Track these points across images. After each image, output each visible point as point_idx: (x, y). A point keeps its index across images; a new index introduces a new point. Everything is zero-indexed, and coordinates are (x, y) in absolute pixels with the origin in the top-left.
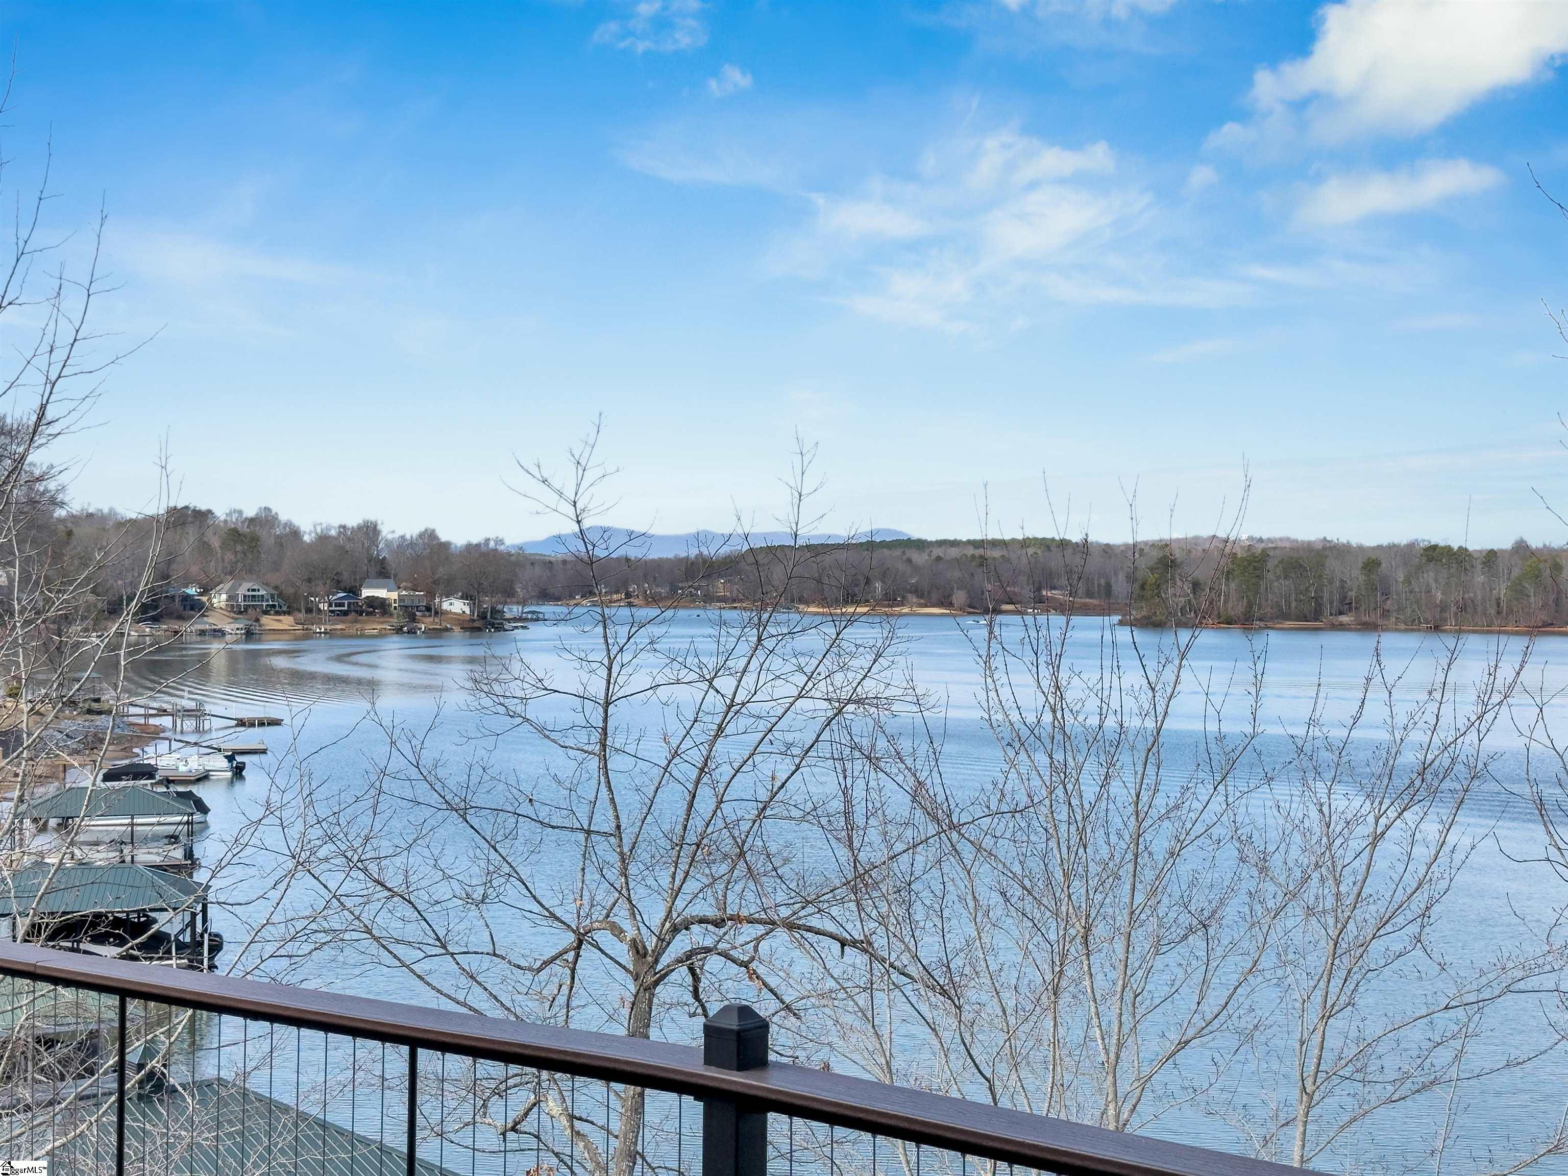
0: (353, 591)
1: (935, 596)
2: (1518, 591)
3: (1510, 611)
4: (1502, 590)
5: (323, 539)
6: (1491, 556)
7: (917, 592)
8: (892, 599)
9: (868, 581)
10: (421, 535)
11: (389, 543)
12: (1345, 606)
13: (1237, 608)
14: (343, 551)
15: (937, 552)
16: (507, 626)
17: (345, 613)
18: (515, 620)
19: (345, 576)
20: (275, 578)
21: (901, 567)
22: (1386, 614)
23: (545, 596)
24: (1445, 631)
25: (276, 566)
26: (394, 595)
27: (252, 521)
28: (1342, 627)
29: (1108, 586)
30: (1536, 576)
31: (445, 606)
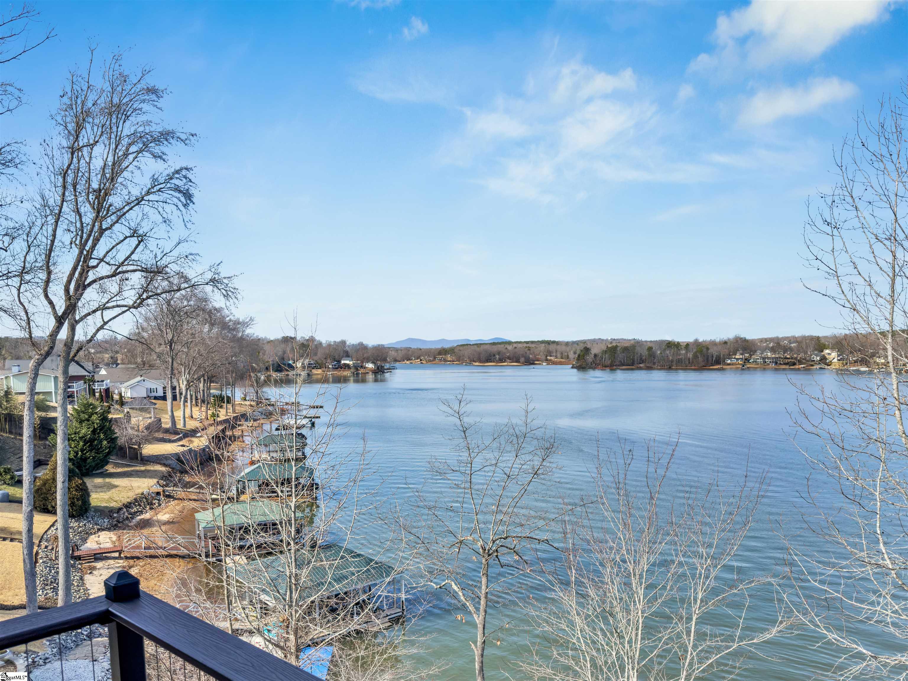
0: (339, 361)
1: (514, 360)
2: (695, 356)
3: (693, 362)
4: (690, 355)
5: (329, 345)
6: (688, 345)
7: (509, 358)
8: (501, 360)
9: (494, 355)
10: (359, 344)
11: (349, 346)
12: (642, 361)
13: (608, 362)
14: (335, 349)
15: (515, 345)
16: (385, 371)
17: (337, 368)
18: (387, 369)
19: (337, 357)
20: (316, 358)
21: (504, 351)
22: (654, 364)
23: (396, 361)
24: (672, 369)
25: (316, 354)
26: (351, 363)
27: (308, 340)
28: (640, 369)
29: (568, 356)
30: (701, 352)
31: (367, 366)
